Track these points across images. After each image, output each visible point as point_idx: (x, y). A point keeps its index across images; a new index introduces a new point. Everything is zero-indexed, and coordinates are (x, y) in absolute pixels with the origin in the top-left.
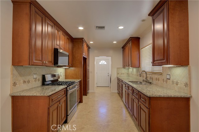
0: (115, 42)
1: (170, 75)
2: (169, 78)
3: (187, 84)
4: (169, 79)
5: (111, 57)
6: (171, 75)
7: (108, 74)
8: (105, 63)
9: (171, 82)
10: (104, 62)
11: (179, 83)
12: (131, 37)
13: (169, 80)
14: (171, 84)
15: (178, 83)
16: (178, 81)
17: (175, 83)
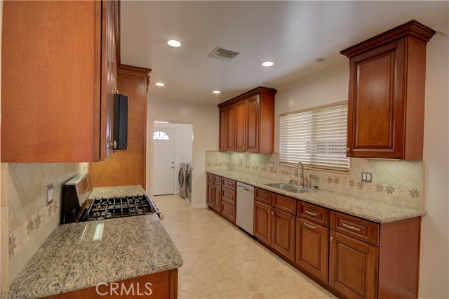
0: (217, 92)
1: (371, 174)
2: (369, 179)
3: (416, 191)
4: (370, 181)
5: (191, 125)
6: (374, 174)
7: (173, 165)
8: (166, 138)
9: (375, 187)
10: (162, 134)
11: (395, 190)
12: (260, 87)
13: (369, 184)
14: (373, 190)
15: (393, 189)
16: (394, 187)
17: (385, 189)
